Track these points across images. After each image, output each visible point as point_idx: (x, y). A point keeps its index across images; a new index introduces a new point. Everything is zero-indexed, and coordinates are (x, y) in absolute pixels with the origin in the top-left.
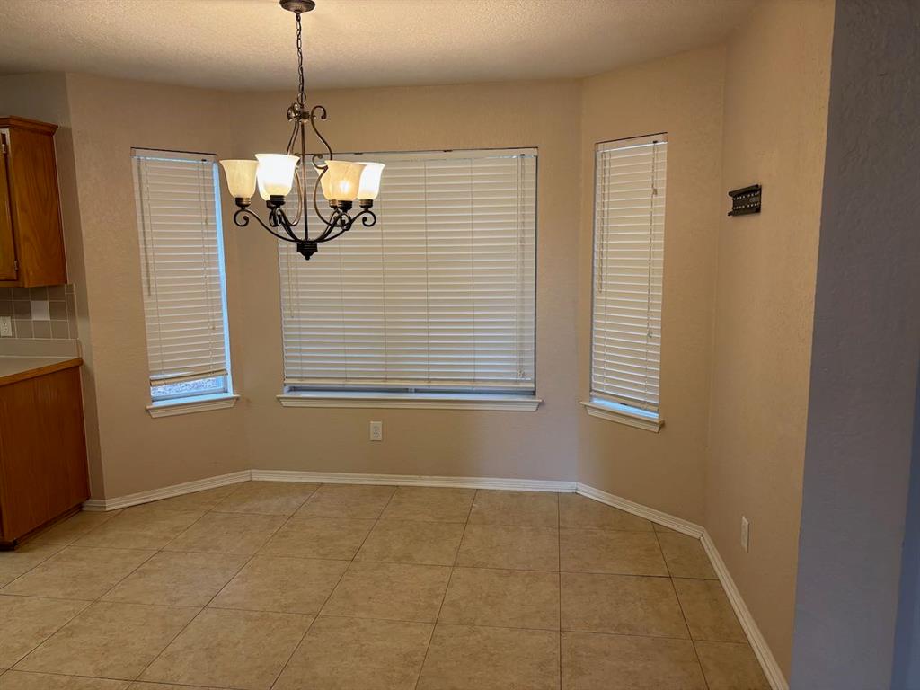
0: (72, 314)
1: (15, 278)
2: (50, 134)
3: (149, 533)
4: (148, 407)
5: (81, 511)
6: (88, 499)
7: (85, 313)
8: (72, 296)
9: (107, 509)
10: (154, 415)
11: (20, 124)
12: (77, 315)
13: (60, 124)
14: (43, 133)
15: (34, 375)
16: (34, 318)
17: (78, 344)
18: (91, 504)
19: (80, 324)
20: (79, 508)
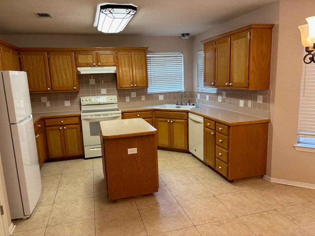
0: (269, 102)
1: (247, 87)
2: (271, 28)
3: (278, 199)
4: (294, 145)
5: (262, 178)
6: (265, 174)
7: (273, 102)
8: (270, 94)
9: (271, 181)
10: (297, 149)
11: (257, 26)
12: (271, 102)
13: (276, 23)
14: (267, 28)
15: (248, 123)
16: (258, 102)
17: (270, 113)
18: (266, 177)
19: (271, 106)
20: (262, 177)
